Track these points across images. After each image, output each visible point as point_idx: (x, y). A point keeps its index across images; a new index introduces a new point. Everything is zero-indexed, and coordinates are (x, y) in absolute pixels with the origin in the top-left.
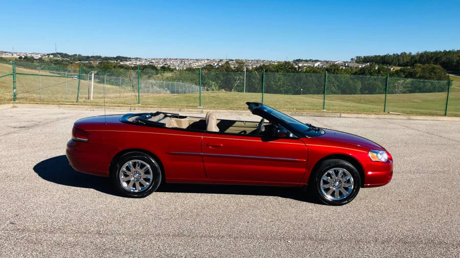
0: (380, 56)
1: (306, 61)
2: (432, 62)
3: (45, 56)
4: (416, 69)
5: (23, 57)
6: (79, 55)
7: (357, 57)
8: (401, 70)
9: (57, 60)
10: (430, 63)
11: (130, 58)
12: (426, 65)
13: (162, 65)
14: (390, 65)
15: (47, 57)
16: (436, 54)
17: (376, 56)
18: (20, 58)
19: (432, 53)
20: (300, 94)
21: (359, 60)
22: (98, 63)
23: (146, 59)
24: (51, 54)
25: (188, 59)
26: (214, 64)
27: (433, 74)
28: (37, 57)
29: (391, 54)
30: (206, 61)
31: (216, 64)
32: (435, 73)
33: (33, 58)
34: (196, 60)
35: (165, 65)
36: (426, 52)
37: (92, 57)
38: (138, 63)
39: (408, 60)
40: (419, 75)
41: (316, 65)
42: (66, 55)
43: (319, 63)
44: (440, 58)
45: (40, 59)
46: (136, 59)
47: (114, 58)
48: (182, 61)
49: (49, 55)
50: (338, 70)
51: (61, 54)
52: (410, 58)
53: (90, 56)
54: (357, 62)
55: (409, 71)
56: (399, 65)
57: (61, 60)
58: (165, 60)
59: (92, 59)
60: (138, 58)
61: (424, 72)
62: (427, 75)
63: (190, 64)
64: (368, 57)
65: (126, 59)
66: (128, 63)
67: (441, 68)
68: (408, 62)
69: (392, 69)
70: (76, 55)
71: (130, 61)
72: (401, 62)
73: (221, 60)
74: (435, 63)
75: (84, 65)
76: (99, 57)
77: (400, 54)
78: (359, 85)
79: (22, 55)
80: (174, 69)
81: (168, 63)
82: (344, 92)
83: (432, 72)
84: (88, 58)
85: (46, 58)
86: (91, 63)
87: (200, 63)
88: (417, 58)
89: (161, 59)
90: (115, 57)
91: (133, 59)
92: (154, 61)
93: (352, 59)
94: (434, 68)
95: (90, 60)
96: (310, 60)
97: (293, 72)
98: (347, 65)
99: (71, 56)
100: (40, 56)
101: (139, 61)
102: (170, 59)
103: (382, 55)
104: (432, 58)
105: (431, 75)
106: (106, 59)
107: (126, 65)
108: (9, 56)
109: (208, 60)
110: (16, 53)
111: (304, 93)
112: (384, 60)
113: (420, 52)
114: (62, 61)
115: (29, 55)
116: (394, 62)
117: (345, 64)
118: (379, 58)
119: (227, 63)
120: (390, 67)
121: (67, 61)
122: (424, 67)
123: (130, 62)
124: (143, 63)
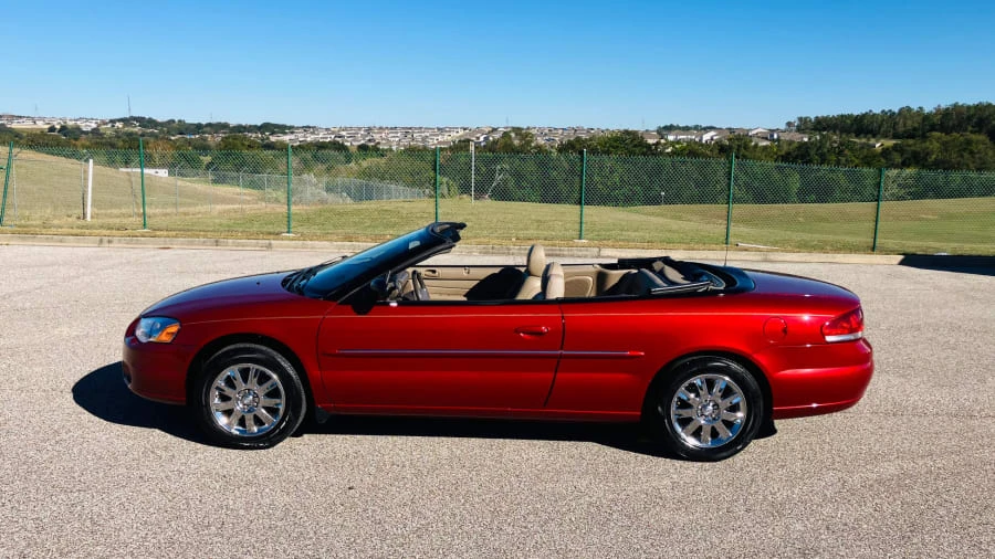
0: (850, 116)
1: (687, 129)
2: (970, 128)
3: (106, 124)
4: (928, 143)
5: (58, 127)
6: (180, 121)
7: (800, 119)
8: (895, 147)
9: (131, 134)
10: (966, 130)
11: (291, 128)
12: (955, 134)
13: (362, 142)
14: (874, 136)
15: (109, 126)
16: (980, 109)
17: (842, 116)
18: (52, 129)
19: (969, 107)
20: (658, 203)
21: (804, 125)
22: (220, 139)
23: (327, 129)
24: (119, 120)
25: (421, 128)
26: (478, 138)
27: (966, 155)
28: (87, 127)
29: (877, 111)
30: (461, 132)
31: (482, 139)
32: (971, 153)
33: (78, 128)
34: (439, 129)
35: (370, 140)
36: (956, 105)
37: (209, 125)
38: (310, 138)
39: (916, 125)
40: (934, 157)
41: (706, 137)
42: (151, 123)
43: (712, 133)
44: (987, 118)
45: (95, 131)
46: (306, 128)
47: (256, 126)
48: (407, 131)
49: (113, 121)
50: (746, 147)
51: (140, 120)
52: (919, 119)
53: (204, 123)
54: (799, 130)
55: (913, 148)
56: (895, 137)
57: (140, 133)
58: (369, 130)
59: (208, 129)
60: (309, 127)
61: (947, 151)
62: (954, 157)
63: (424, 139)
64: (825, 119)
65: (283, 129)
66: (286, 138)
67: (988, 141)
68: (915, 129)
69: (877, 145)
70: (173, 121)
71: (292, 133)
72: (901, 129)
73: (494, 130)
74: (976, 129)
75: (189, 143)
76: (224, 126)
77: (896, 111)
78: (795, 182)
79: (55, 123)
80: (386, 150)
81: (377, 137)
82: (760, 198)
83: (965, 150)
84: (198, 128)
85: (107, 130)
86: (205, 140)
87: (446, 138)
88: (936, 120)
89: (360, 129)
90: (259, 124)
91: (298, 128)
92: (344, 133)
93: (789, 124)
94: (969, 142)
95: (204, 133)
96: (696, 128)
97: (644, 154)
98: (775, 136)
99: (162, 124)
100: (94, 126)
101: (313, 133)
102: (381, 128)
103: (856, 113)
104: (969, 118)
105: (962, 156)
106: (240, 129)
107: (282, 143)
108: (26, 125)
109: (465, 129)
110: (42, 119)
111: (668, 201)
112: (861, 125)
113: (943, 106)
114: (142, 135)
115: (70, 123)
116: (882, 129)
117: (772, 136)
118: (848, 121)
119: (506, 134)
120: (872, 141)
121: (152, 134)
122: (948, 138)
123: (292, 137)
124: (321, 137)
